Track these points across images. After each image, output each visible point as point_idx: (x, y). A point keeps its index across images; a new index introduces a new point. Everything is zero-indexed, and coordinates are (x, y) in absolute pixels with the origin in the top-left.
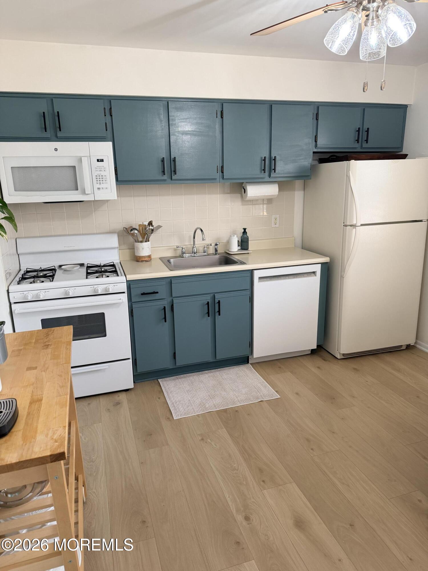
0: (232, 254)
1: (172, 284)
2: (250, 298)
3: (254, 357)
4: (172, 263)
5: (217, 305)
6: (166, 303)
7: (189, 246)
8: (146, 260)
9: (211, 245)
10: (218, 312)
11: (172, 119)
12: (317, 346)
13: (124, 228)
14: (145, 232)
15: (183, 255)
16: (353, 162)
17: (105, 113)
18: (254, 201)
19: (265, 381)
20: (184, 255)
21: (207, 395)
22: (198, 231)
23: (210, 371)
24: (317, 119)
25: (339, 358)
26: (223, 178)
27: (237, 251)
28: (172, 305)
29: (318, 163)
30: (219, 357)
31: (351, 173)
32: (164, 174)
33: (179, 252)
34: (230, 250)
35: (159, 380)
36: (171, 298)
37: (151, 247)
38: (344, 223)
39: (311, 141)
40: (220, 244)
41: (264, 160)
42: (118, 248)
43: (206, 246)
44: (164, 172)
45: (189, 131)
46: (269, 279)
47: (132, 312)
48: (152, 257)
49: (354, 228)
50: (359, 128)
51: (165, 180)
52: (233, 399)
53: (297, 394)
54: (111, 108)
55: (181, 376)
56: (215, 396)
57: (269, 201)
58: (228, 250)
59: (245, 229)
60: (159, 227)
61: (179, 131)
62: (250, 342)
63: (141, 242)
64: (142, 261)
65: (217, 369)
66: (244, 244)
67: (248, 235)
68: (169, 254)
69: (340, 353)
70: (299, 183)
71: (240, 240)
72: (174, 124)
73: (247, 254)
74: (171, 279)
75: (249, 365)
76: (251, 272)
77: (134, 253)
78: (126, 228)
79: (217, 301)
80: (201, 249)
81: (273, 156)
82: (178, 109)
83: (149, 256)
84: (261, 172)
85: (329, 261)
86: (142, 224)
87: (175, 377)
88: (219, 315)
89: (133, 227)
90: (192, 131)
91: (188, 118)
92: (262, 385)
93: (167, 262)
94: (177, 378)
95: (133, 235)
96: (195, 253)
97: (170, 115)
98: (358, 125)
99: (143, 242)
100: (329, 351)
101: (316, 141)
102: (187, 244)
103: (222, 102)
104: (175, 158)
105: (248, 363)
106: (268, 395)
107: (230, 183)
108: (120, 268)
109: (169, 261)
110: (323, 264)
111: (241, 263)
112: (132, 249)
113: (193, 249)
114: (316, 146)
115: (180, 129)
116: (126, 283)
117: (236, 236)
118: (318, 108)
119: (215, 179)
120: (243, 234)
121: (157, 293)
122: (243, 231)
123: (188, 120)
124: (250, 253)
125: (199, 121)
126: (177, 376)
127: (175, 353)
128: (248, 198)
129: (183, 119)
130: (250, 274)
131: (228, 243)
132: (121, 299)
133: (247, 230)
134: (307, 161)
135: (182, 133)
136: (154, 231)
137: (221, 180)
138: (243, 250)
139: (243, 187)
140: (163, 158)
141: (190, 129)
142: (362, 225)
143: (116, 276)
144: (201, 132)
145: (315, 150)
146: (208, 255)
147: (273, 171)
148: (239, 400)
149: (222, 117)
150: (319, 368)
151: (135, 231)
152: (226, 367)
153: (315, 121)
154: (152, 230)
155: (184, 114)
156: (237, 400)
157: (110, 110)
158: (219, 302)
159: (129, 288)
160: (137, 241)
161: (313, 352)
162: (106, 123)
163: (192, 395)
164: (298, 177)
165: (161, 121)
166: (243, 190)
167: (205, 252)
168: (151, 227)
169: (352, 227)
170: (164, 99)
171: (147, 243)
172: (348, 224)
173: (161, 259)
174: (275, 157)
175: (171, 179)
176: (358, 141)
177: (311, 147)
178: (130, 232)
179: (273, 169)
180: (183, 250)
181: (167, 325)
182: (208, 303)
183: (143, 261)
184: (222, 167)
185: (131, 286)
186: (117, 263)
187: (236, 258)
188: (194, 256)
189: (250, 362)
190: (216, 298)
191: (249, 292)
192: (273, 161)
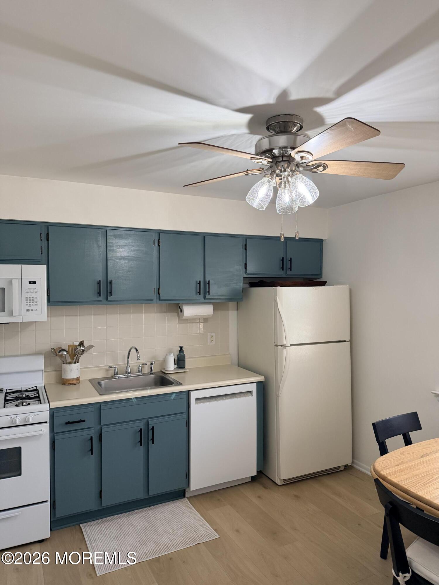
0: (168, 374)
1: (102, 410)
2: (186, 422)
3: (191, 490)
4: (103, 386)
5: (150, 433)
6: (93, 433)
7: (123, 366)
8: (73, 383)
9: (146, 364)
10: (152, 439)
11: (111, 246)
12: (257, 472)
13: (52, 348)
14: (75, 352)
15: (115, 376)
16: (279, 288)
17: (41, 237)
18: (191, 320)
19: (202, 518)
20: (117, 376)
21: (137, 541)
22: (133, 351)
23: (141, 509)
24: (246, 250)
25: (279, 485)
26: (160, 299)
27: (173, 370)
28: (101, 435)
29: (249, 287)
30: (152, 493)
31: (278, 298)
32: (100, 296)
33: (111, 373)
34: (166, 369)
35: (81, 525)
36: (99, 427)
37: (81, 368)
38: (275, 343)
39: (241, 268)
40: (156, 362)
41: (199, 284)
42: (43, 370)
43: (140, 365)
44: (99, 294)
45: (127, 256)
46: (206, 400)
47: (53, 445)
48: (80, 379)
49: (284, 348)
50: (283, 258)
51: (100, 301)
52: (167, 544)
53: (237, 531)
54: (48, 234)
55: (107, 518)
56: (146, 541)
57: (205, 320)
58: (164, 369)
59: (181, 347)
60: (91, 347)
61: (116, 257)
62: (186, 473)
63: (70, 363)
64: (69, 384)
65: (150, 506)
66: (180, 362)
67: (184, 353)
68: (100, 375)
69: (280, 479)
70: (232, 304)
71: (176, 358)
72: (112, 250)
73: (184, 373)
74: (100, 405)
75: (186, 500)
76: (188, 393)
77: (61, 375)
78: (54, 349)
79: (150, 427)
80: (136, 369)
81: (207, 280)
82: (116, 237)
83: (78, 379)
84: (196, 294)
85: (264, 380)
86: (72, 344)
87: (100, 520)
88: (153, 443)
89: (62, 348)
90: (130, 256)
91: (126, 245)
92: (199, 523)
93: (97, 384)
94: (103, 522)
95: (61, 356)
96: (128, 373)
97: (108, 241)
98: (282, 255)
99: (71, 364)
100: (269, 477)
101: (246, 268)
102: (121, 363)
103: (159, 233)
104: (111, 281)
105: (184, 497)
106: (206, 536)
107: (167, 304)
108: (43, 393)
109: (99, 383)
110: (258, 383)
111: (178, 383)
112: (59, 371)
113: (127, 369)
114: (246, 272)
115: (118, 255)
116: (49, 412)
117: (172, 354)
118: (246, 240)
119: (152, 300)
120: (179, 352)
121: (84, 421)
122: (180, 349)
123: (126, 247)
124: (187, 372)
125: (137, 248)
126: (103, 519)
127: (101, 492)
128: (184, 318)
129: (121, 246)
130: (186, 395)
131: (164, 362)
132: (41, 430)
133: (183, 349)
134: (240, 285)
135: (119, 258)
136: (85, 352)
137: (158, 301)
138: (179, 369)
139: (179, 307)
140: (100, 281)
141: (128, 255)
142: (291, 345)
143: (38, 404)
144: (138, 257)
145: (246, 276)
146: (143, 374)
147: (208, 293)
148: (173, 545)
149: (159, 245)
150: (259, 497)
151: (64, 353)
152: (159, 504)
153: (244, 251)
154: (83, 351)
155: (122, 242)
156: (171, 544)
157: (47, 236)
158: (153, 429)
159: (52, 416)
160: (65, 363)
161: (253, 479)
162: (41, 247)
163: (119, 542)
164: (231, 299)
165: (99, 247)
166: (180, 310)
167: (139, 372)
168: (82, 348)
169: (282, 347)
170: (102, 228)
171: (77, 364)
172: (278, 344)
173: (91, 381)
174: (209, 281)
175: (107, 300)
176: (282, 268)
177: (241, 273)
178: (58, 354)
179: (208, 292)
180: (116, 371)
181: (93, 459)
182: (141, 430)
183: (71, 384)
184: (159, 289)
185: (54, 414)
186: (41, 387)
187: (172, 377)
188: (127, 377)
189: (186, 496)
190: (150, 423)
191: (186, 415)
192: (208, 285)
